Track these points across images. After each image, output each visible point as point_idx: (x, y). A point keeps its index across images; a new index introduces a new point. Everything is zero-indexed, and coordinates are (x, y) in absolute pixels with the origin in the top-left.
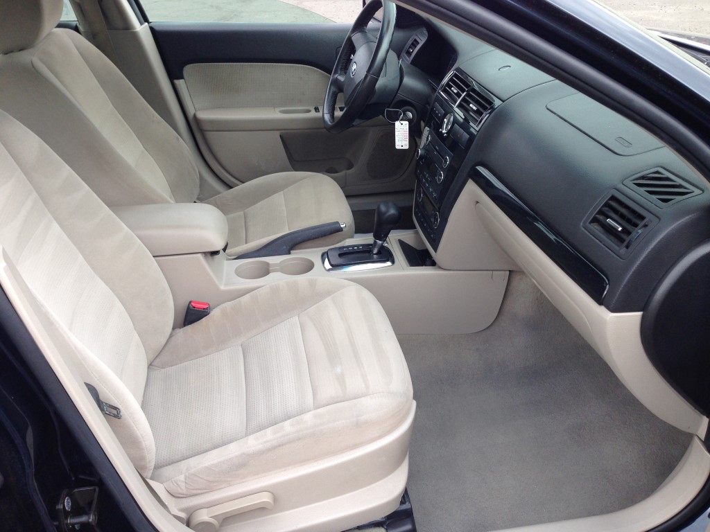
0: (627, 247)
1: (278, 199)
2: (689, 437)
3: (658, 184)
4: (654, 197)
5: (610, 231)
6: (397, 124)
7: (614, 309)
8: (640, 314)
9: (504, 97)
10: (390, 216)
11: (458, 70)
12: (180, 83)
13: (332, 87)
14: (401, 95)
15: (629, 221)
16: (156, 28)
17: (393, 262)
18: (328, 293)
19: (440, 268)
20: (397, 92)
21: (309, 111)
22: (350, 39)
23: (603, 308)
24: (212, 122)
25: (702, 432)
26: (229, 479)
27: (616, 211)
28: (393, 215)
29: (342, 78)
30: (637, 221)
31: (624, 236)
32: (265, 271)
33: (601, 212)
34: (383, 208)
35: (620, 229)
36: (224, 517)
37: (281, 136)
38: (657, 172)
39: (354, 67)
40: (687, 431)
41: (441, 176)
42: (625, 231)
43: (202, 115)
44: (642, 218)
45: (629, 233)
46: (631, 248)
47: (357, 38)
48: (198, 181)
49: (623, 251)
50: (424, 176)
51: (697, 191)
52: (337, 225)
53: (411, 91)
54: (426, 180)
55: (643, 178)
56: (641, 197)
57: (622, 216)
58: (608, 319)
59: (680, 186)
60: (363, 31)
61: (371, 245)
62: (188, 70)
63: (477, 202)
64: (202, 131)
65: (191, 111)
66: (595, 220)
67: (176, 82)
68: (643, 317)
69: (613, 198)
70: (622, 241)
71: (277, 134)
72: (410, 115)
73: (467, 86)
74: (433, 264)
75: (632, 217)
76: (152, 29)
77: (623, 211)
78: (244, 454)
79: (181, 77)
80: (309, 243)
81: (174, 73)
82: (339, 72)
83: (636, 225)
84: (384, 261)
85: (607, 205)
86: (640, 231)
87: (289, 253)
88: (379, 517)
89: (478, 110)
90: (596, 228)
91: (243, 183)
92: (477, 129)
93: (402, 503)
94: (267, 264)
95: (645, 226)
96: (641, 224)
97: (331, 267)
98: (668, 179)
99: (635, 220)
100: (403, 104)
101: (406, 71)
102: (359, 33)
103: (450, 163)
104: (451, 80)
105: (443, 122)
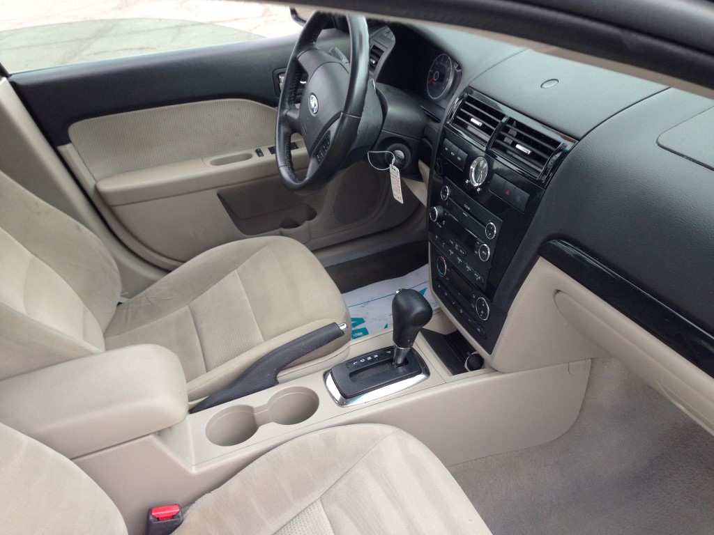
1: (233, 282)
9: (577, 133)
11: (469, 89)
12: (67, 149)
13: (282, 128)
14: (387, 132)
16: (20, 82)
17: (428, 373)
19: (496, 371)
20: (382, 129)
21: (249, 157)
22: (295, 61)
24: (122, 193)
29: (294, 115)
37: (219, 195)
39: (313, 102)
41: (486, 250)
43: (106, 187)
47: (305, 58)
48: (117, 276)
52: (334, 330)
53: (400, 124)
60: (313, 49)
62: (75, 130)
63: (558, 291)
64: (110, 208)
65: (89, 183)
67: (61, 148)
71: (214, 193)
72: (400, 154)
73: (500, 116)
76: (14, 84)
79: (68, 141)
81: (56, 138)
82: (287, 106)
87: (275, 382)
89: (533, 153)
94: (251, 409)
97: (343, 399)
100: (390, 141)
101: (385, 96)
102: (307, 52)
103: (500, 232)
104: (463, 106)
105: (467, 170)
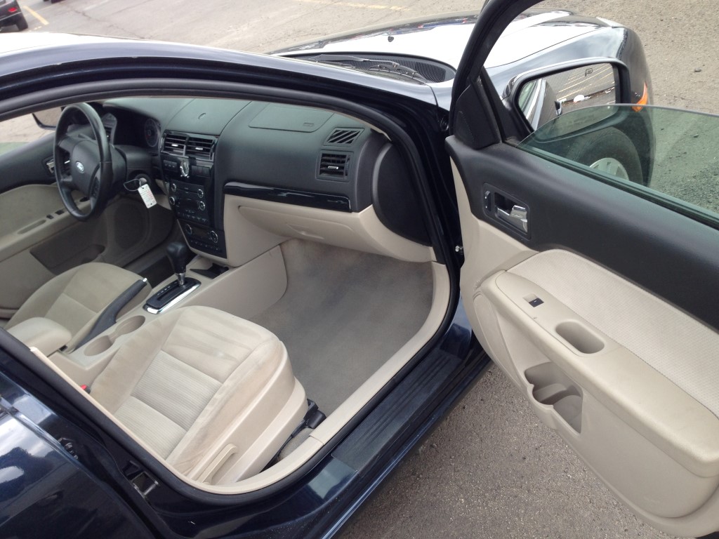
0: (346, 175)
1: (64, 300)
2: (429, 264)
3: (342, 136)
4: (344, 143)
5: (333, 172)
6: (140, 190)
7: (359, 211)
8: (371, 206)
9: (218, 133)
10: (181, 251)
11: (166, 131)
13: (64, 190)
14: (131, 169)
15: (338, 162)
17: (199, 283)
18: (173, 323)
19: (235, 267)
21: (44, 222)
22: (58, 148)
23: (353, 213)
25: (433, 257)
26: (200, 452)
27: (329, 161)
28: (182, 249)
29: (69, 179)
30: (343, 159)
31: (341, 171)
32: (108, 343)
33: (322, 166)
34: (171, 249)
35: (337, 168)
36: (211, 477)
37: (32, 253)
38: (337, 131)
39: (80, 166)
40: (426, 261)
41: (202, 204)
42: (341, 168)
44: (344, 156)
45: (342, 168)
46: (349, 174)
47: (63, 144)
49: (345, 178)
50: (187, 213)
51: (362, 130)
52: (141, 282)
53: (136, 162)
54: (191, 214)
55: (331, 137)
56: (337, 147)
57: (334, 161)
58: (359, 217)
59: (352, 132)
60: (66, 138)
61: (177, 281)
63: (239, 206)
66: (322, 172)
68: (374, 207)
69: (324, 155)
70: (341, 174)
71: (27, 253)
72: (144, 180)
73: (184, 138)
74: (227, 269)
75: (340, 159)
77: (333, 158)
78: (202, 429)
80: (125, 309)
82: (62, 177)
83: (343, 162)
84: (191, 287)
85: (322, 160)
86: (348, 163)
87: (115, 322)
88: (300, 421)
89: (204, 149)
90: (324, 175)
91: (18, 309)
92: (212, 160)
93: (309, 404)
94: (107, 337)
95: (349, 159)
96: (346, 159)
97: (157, 311)
98: (344, 132)
99: (341, 160)
100: (136, 173)
101: (122, 150)
102: (63, 141)
103: (205, 192)
104: (166, 140)
105: (180, 170)
